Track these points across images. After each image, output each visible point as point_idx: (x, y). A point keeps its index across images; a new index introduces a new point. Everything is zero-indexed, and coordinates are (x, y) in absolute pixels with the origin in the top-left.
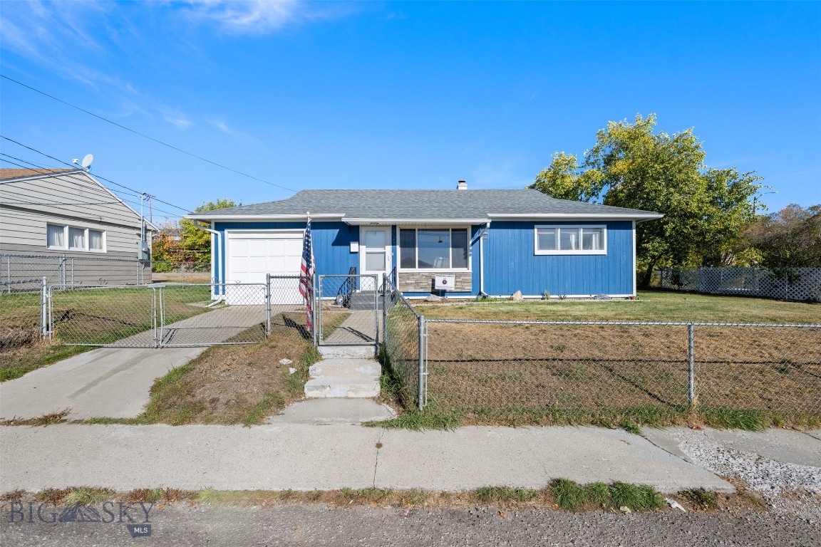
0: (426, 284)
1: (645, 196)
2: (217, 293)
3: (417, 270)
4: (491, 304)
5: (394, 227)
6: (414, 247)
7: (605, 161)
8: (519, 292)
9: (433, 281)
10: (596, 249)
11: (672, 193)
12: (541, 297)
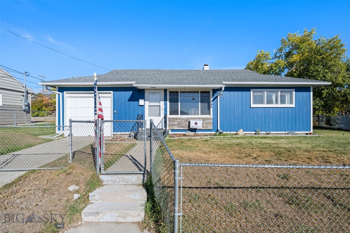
0: (185, 125)
1: (311, 74)
2: (59, 129)
3: (179, 116)
4: (224, 137)
5: (165, 90)
6: (178, 102)
7: (285, 55)
8: (242, 130)
9: (189, 123)
10: (288, 104)
11: (327, 72)
12: (254, 133)
